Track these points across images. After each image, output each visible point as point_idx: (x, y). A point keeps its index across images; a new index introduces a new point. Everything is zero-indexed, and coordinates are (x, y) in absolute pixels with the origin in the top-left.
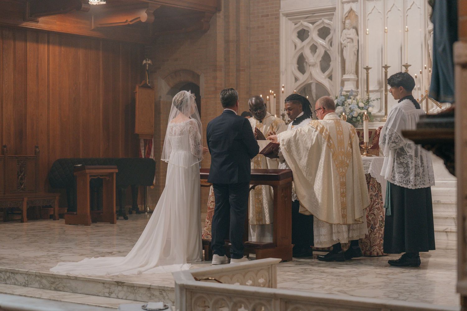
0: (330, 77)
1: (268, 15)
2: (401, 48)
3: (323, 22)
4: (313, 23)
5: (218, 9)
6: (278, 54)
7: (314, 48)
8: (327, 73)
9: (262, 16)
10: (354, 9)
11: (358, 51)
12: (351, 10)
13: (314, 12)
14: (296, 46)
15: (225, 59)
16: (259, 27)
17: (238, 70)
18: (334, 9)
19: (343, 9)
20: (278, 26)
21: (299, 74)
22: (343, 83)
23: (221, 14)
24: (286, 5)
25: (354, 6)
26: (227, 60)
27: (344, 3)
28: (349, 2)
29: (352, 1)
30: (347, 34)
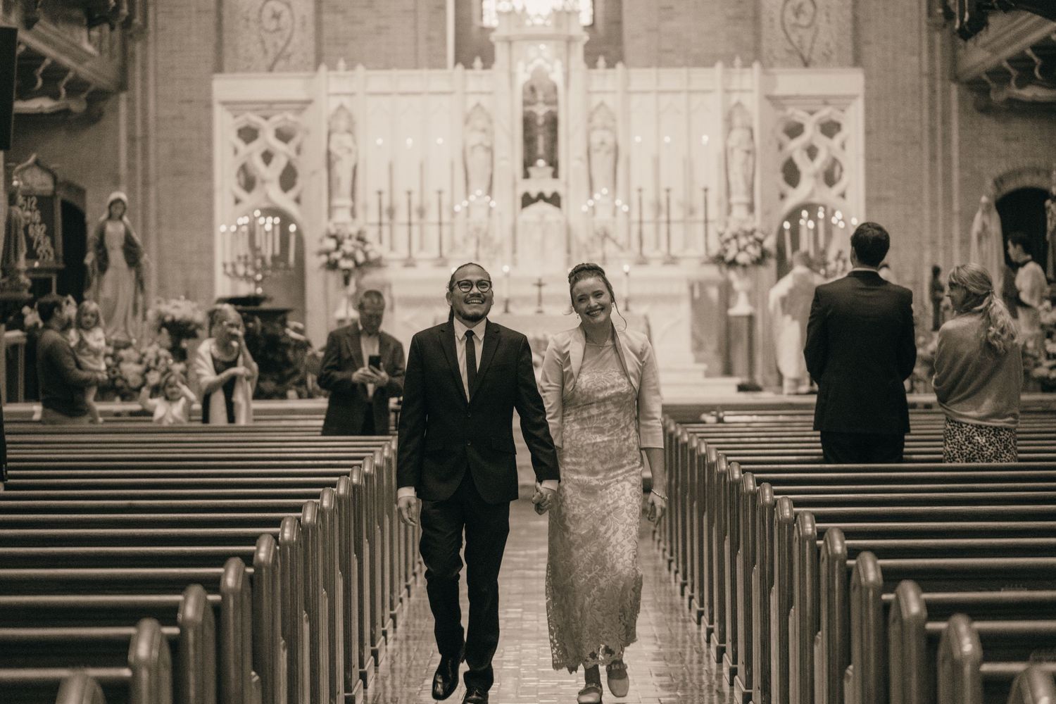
0: (298, 200)
1: (190, 101)
2: (422, 166)
3: (286, 119)
4: (266, 118)
5: (123, 88)
6: (209, 161)
7: (267, 157)
8: (292, 193)
9: (182, 102)
11: (355, 167)
12: (341, 107)
13: (271, 103)
14: (236, 151)
16: (174, 118)
17: (145, 184)
19: (328, 102)
20: (210, 119)
21: (242, 194)
22: (331, 210)
23: (123, 96)
24: (224, 87)
25: (346, 101)
26: (131, 167)
27: (329, 95)
28: (337, 94)
29: (346, 94)
30: (341, 142)
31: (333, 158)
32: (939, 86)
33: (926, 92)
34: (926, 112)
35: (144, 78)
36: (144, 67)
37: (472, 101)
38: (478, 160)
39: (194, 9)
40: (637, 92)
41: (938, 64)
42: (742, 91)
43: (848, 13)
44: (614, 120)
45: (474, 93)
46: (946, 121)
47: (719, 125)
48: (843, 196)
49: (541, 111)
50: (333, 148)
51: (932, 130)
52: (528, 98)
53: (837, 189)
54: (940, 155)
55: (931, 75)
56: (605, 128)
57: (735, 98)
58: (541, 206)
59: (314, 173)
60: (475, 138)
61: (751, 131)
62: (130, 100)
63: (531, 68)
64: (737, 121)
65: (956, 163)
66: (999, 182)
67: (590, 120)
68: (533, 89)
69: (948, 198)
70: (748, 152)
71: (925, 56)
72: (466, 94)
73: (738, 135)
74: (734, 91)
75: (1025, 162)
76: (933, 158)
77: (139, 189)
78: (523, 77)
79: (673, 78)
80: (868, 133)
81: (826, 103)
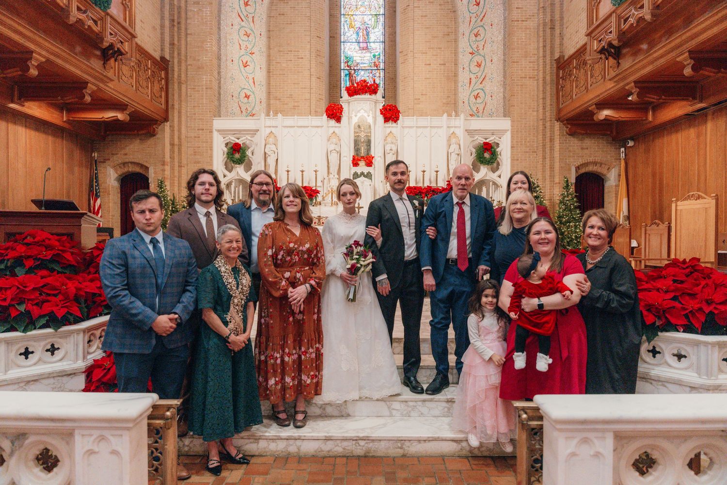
1: (202, 130)
2: (308, 160)
3: (247, 139)
4: (238, 138)
5: (166, 119)
6: (211, 157)
9: (199, 129)
10: (273, 131)
11: (277, 160)
12: (271, 133)
13: (240, 131)
14: (224, 153)
15: (170, 157)
16: (195, 137)
17: (180, 166)
18: (258, 130)
19: (265, 131)
20: (212, 138)
21: (227, 173)
23: (167, 124)
24: (218, 124)
25: (273, 130)
26: (172, 158)
27: (265, 127)
28: (270, 127)
29: (273, 127)
30: (270, 148)
31: (267, 155)
32: (548, 124)
33: (541, 127)
34: (540, 137)
35: (180, 117)
36: (180, 112)
37: (331, 130)
38: (334, 158)
39: (204, 87)
40: (407, 127)
41: (548, 114)
42: (455, 127)
43: (501, 95)
44: (397, 140)
45: (332, 127)
46: (552, 140)
47: (445, 143)
48: (500, 176)
49: (362, 135)
50: (266, 151)
51: (544, 146)
52: (357, 130)
53: (497, 173)
54: (548, 156)
55: (544, 119)
56: (392, 143)
57: (452, 130)
58: (362, 178)
59: (259, 163)
60: (332, 147)
61: (459, 145)
62: (172, 127)
63: (359, 115)
64: (453, 140)
65: (557, 160)
66: (578, 168)
67: (385, 140)
68: (359, 126)
69: (552, 176)
70: (458, 155)
71: (541, 111)
72: (328, 127)
73: (454, 147)
74: (452, 127)
75: (591, 159)
76: (544, 158)
77: (176, 168)
78: (355, 120)
79: (423, 121)
80: (512, 147)
81: (493, 134)
